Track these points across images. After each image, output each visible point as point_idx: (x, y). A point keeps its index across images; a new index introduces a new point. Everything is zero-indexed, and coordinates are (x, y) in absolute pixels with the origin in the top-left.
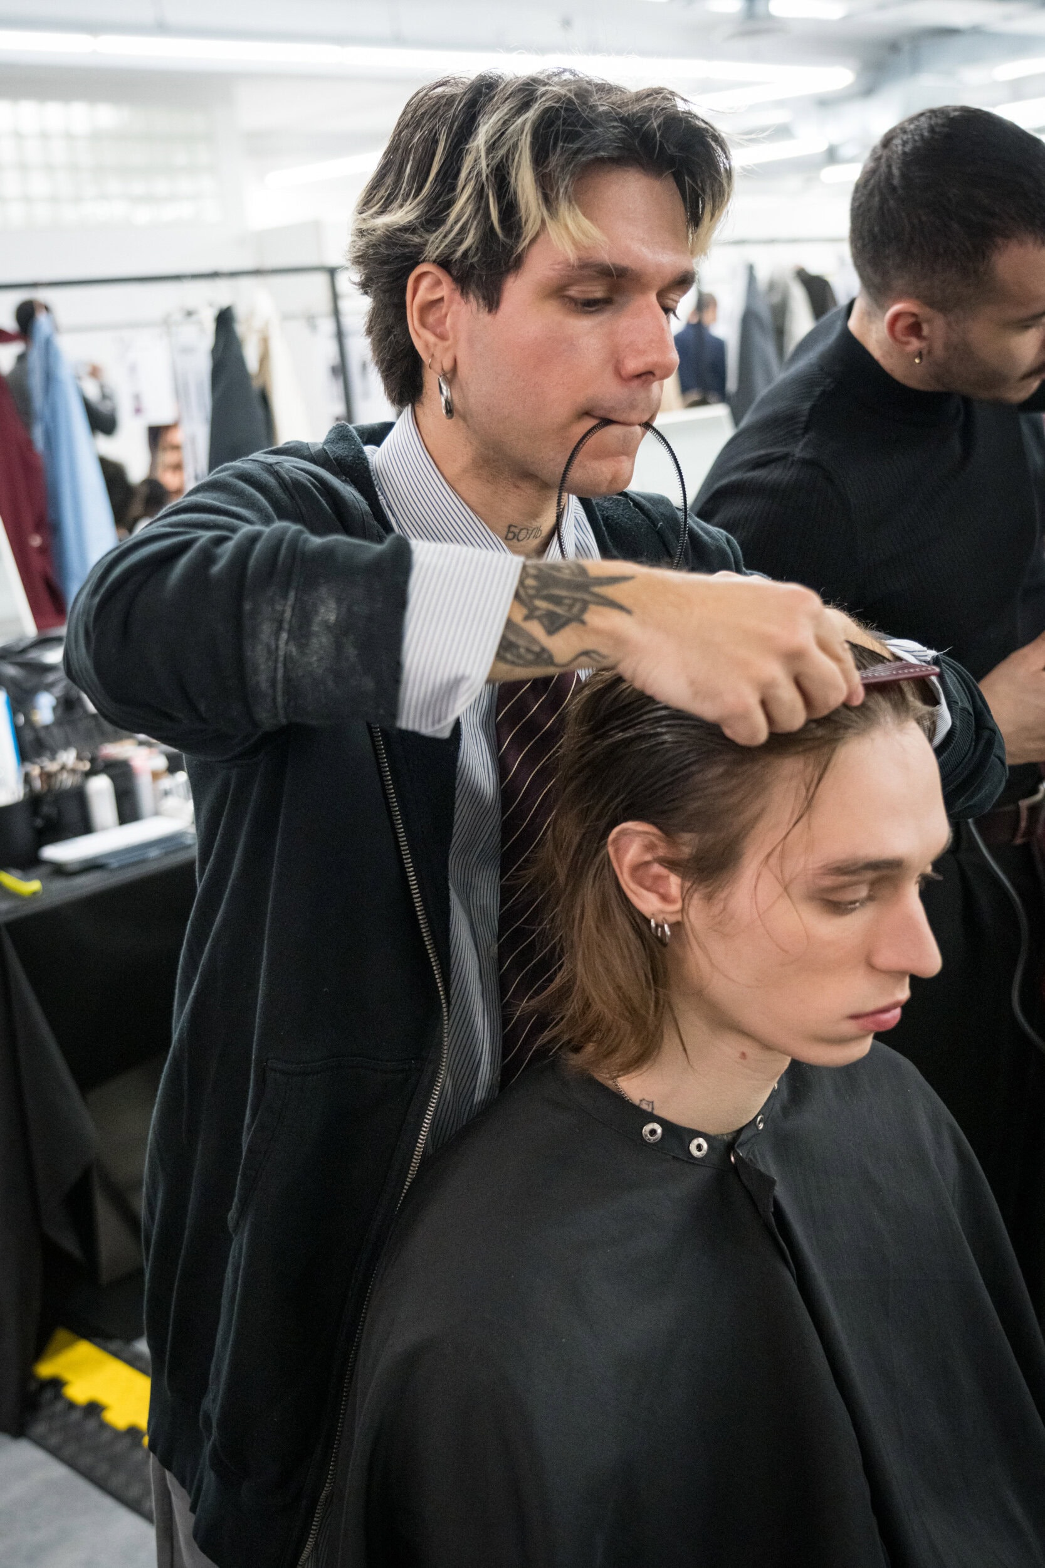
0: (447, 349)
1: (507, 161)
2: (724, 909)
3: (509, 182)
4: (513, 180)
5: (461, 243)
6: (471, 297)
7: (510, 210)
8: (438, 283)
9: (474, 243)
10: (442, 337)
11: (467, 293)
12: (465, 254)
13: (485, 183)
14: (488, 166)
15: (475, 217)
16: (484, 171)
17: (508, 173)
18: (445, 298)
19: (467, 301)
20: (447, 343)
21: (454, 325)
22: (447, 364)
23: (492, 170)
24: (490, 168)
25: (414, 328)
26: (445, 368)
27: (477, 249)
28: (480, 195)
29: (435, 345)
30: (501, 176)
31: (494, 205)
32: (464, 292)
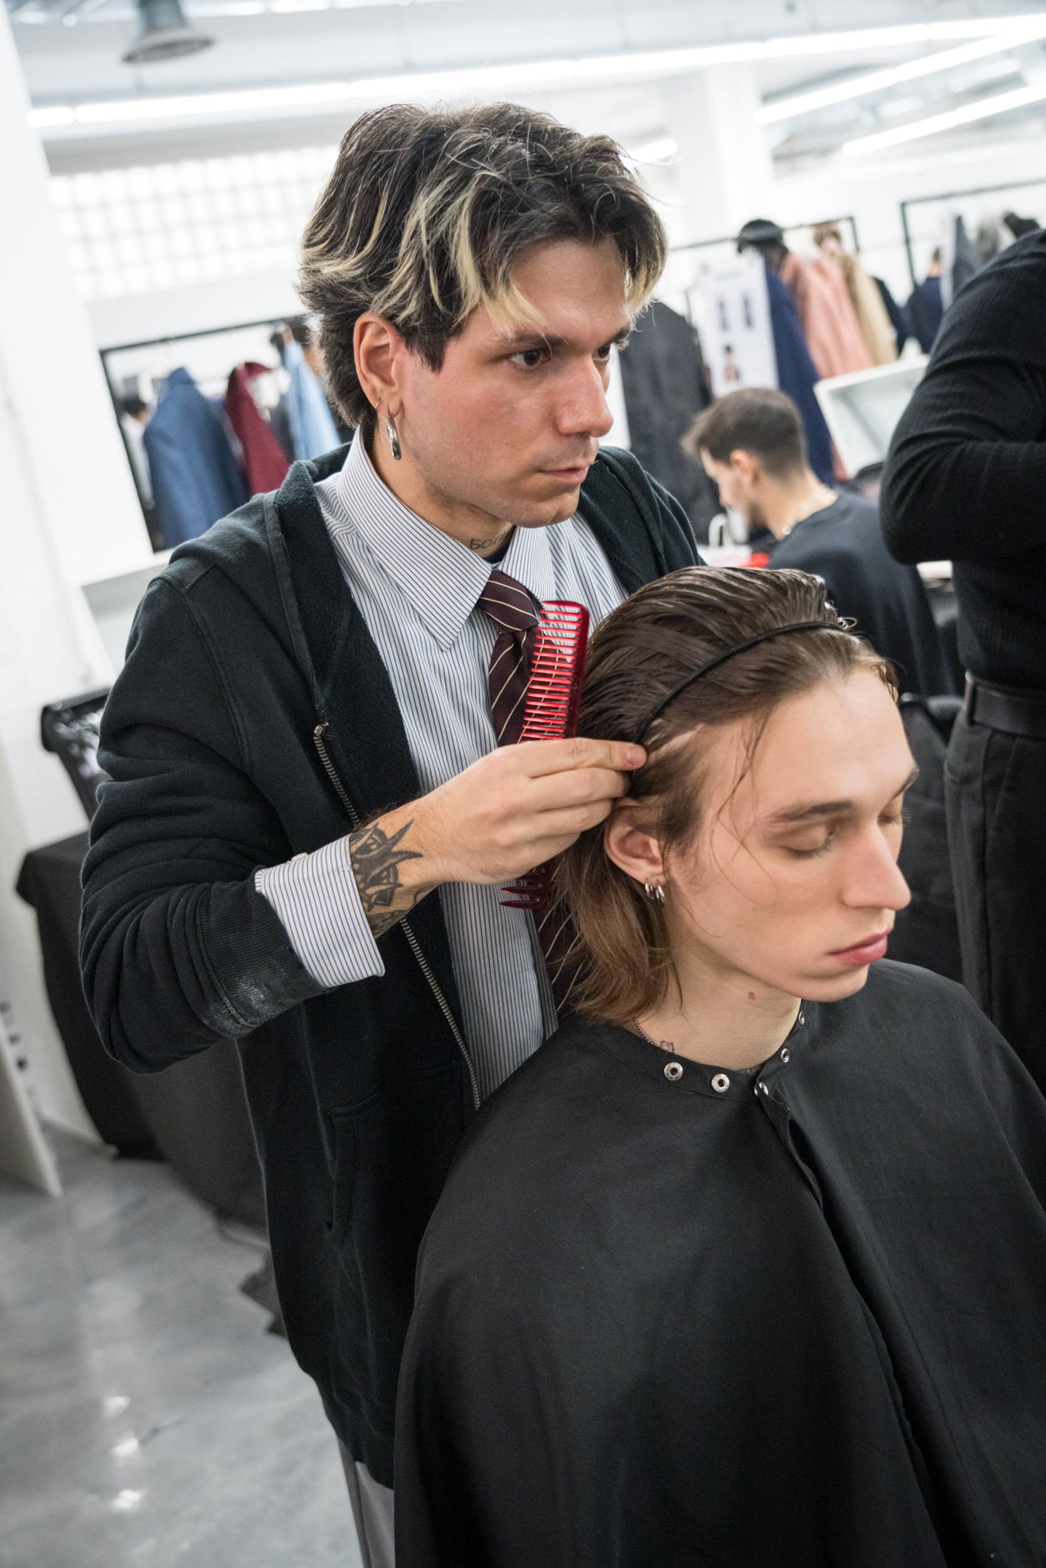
0: (394, 394)
1: (446, 237)
2: (696, 863)
3: (449, 258)
4: (452, 256)
5: (403, 308)
6: (416, 351)
7: (450, 284)
8: (381, 332)
9: (415, 311)
10: (388, 381)
11: (412, 347)
12: (409, 317)
13: (426, 260)
14: (428, 242)
15: (417, 286)
16: (424, 248)
17: (448, 249)
18: (391, 346)
19: (412, 353)
20: (395, 389)
21: (400, 373)
22: (394, 406)
23: (432, 246)
24: (430, 244)
25: (361, 371)
26: (391, 412)
27: (419, 315)
28: (420, 268)
29: (382, 391)
30: (442, 252)
31: (435, 282)
32: (409, 344)
